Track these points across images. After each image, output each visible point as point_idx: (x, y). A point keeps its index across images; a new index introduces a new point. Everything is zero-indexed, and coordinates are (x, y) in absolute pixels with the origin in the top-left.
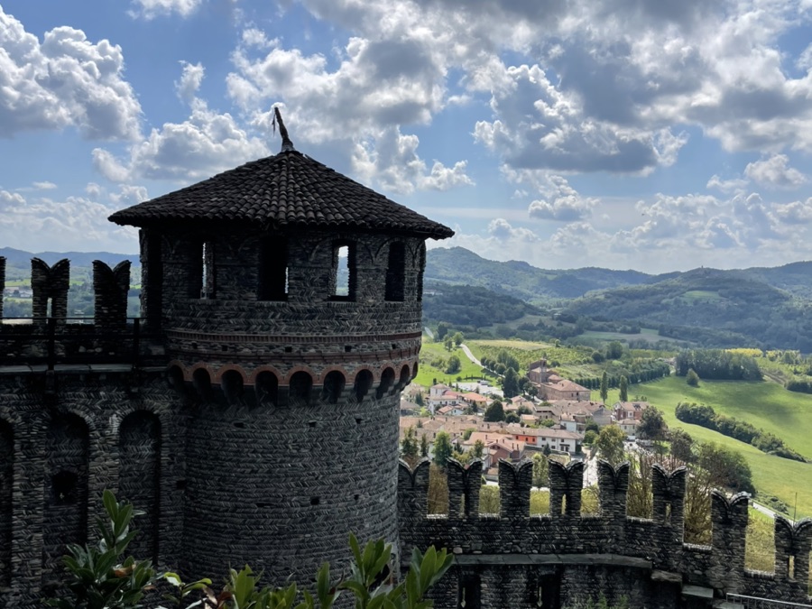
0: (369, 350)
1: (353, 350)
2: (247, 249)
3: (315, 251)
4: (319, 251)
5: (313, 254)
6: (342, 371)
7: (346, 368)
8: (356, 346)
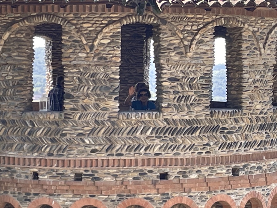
0: (258, 173)
1: (241, 173)
2: (106, 41)
3: (195, 42)
4: (200, 42)
5: (193, 46)
6: (229, 202)
7: (233, 197)
8: (245, 166)
